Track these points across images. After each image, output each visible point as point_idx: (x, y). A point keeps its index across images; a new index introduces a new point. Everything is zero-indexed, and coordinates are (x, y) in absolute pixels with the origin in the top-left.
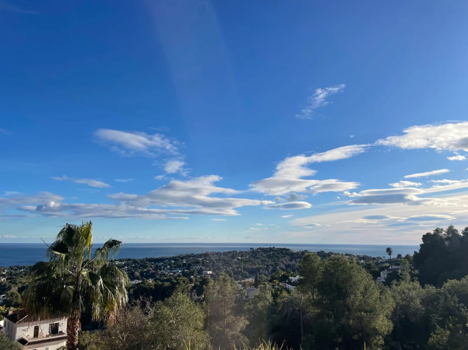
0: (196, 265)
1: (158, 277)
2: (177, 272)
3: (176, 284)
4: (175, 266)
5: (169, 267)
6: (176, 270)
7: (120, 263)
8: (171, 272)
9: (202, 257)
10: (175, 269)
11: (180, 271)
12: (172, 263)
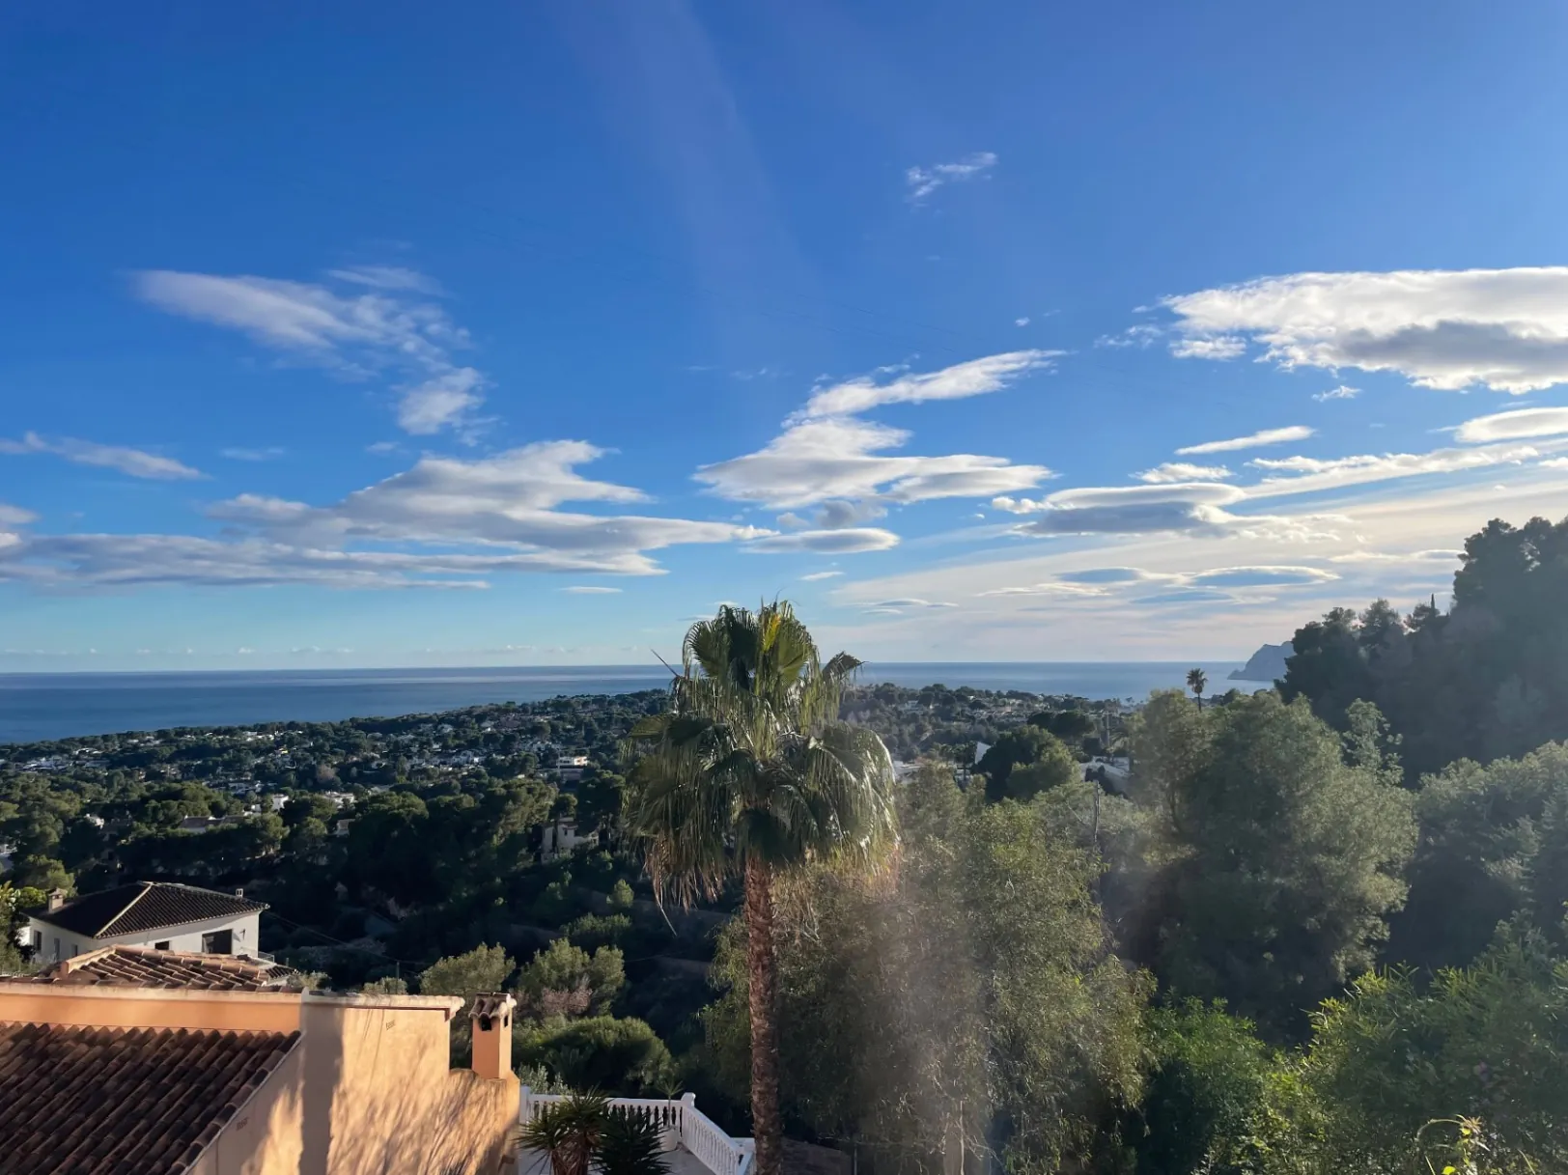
0: (531, 738)
1: (402, 780)
2: (467, 763)
3: (505, 799)
4: (457, 742)
5: (435, 746)
6: (465, 755)
7: (260, 737)
8: (444, 763)
9: (547, 713)
10: (458, 753)
11: (476, 760)
12: (448, 735)
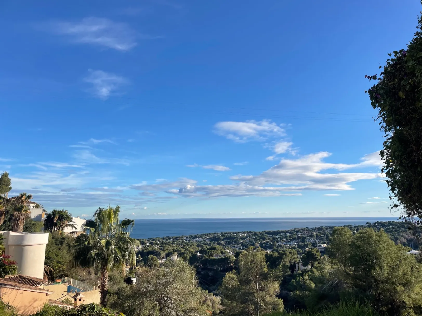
0: (311, 238)
1: (275, 248)
2: (293, 244)
3: (283, 255)
4: (290, 238)
5: (285, 239)
6: (292, 242)
7: (243, 235)
8: (287, 244)
9: (316, 231)
10: (291, 241)
11: (295, 243)
12: (288, 236)
